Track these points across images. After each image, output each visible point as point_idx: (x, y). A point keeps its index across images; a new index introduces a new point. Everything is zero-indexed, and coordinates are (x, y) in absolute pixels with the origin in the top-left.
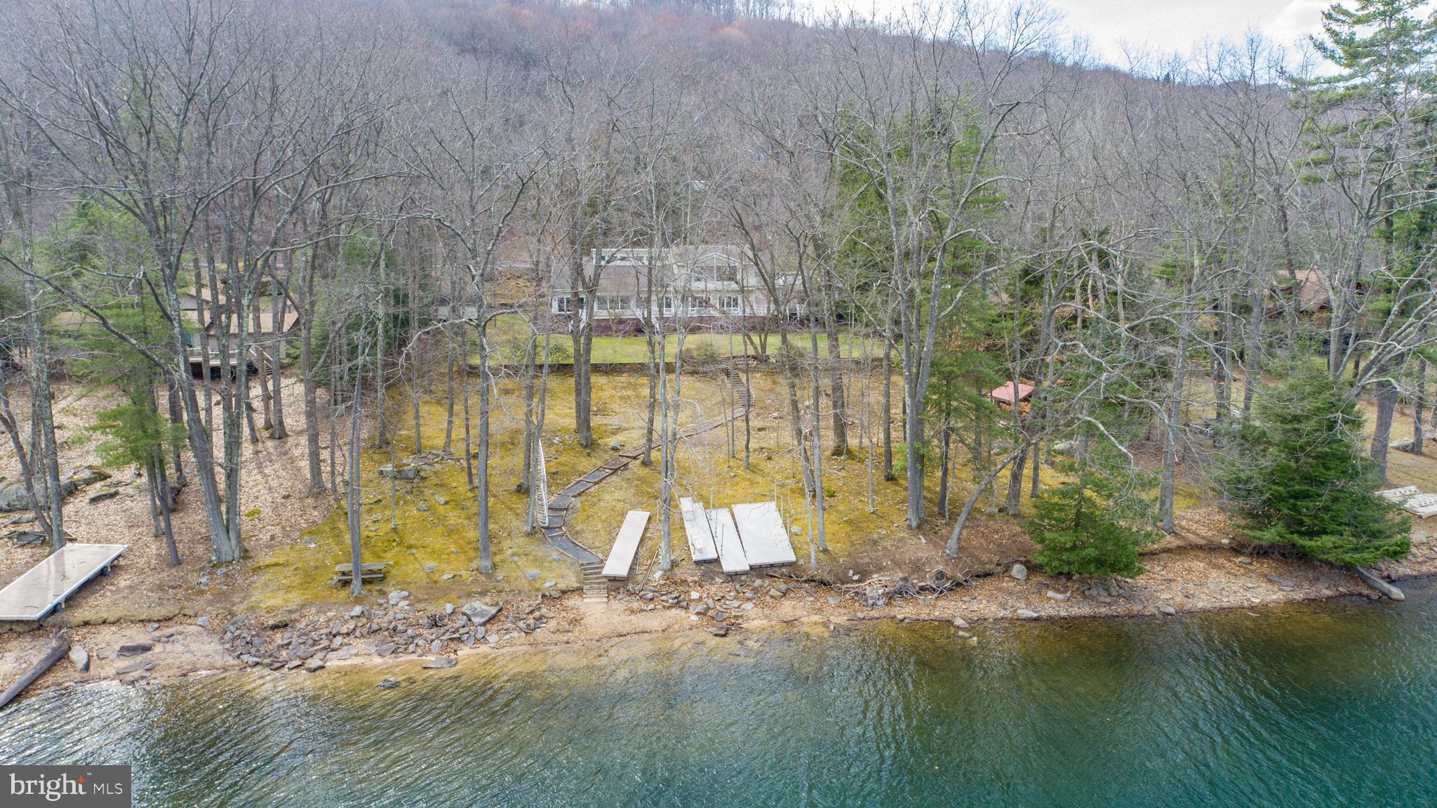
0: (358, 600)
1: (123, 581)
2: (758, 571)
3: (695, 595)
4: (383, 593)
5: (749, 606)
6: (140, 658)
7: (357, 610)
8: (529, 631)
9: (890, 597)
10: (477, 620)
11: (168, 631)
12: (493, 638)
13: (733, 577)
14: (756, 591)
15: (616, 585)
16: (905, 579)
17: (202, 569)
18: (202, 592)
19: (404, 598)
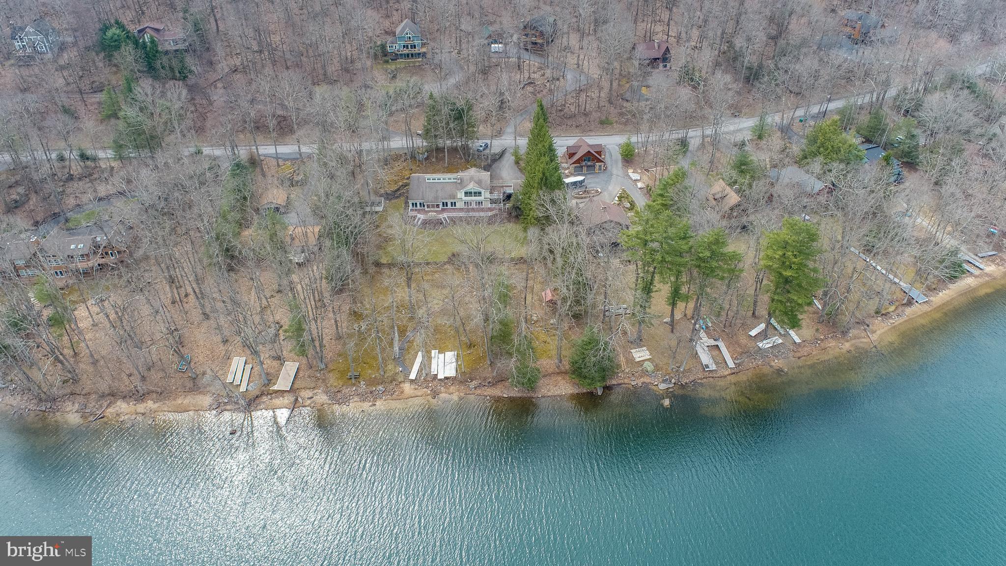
0: (354, 385)
1: (301, 374)
2: (446, 378)
3: (430, 385)
4: (359, 382)
5: (442, 388)
6: (312, 399)
7: (354, 389)
8: (392, 395)
9: (475, 388)
10: (380, 392)
11: (315, 391)
12: (384, 397)
13: (440, 380)
14: (445, 383)
15: (412, 381)
16: (480, 383)
17: (317, 371)
18: (319, 379)
19: (364, 384)
